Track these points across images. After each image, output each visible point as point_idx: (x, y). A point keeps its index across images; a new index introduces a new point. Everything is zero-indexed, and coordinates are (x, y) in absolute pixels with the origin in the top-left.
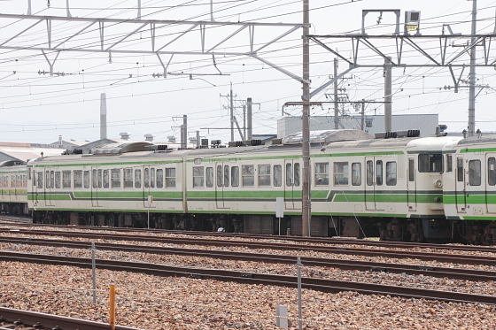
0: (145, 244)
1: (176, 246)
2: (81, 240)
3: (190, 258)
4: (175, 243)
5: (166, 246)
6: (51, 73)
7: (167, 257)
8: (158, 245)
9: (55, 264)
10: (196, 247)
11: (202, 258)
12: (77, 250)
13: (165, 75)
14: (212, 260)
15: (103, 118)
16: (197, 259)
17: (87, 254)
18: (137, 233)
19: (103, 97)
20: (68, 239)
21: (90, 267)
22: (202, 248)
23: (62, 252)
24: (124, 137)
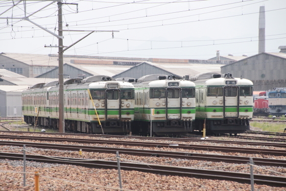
2: (239, 155)
9: (213, 178)
12: (234, 165)
15: (262, 31)
17: (244, 169)
19: (262, 11)
20: (226, 154)
21: (249, 182)
23: (221, 167)
24: (284, 50)
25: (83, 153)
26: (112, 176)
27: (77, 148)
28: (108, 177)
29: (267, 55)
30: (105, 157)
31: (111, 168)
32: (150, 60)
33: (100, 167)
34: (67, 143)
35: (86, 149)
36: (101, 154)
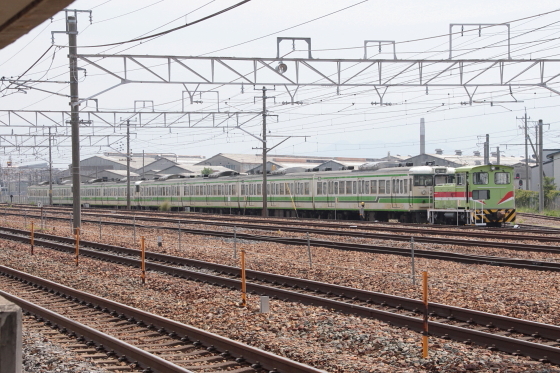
0: (454, 238)
1: (479, 240)
2: (405, 234)
3: (491, 249)
4: (478, 237)
5: (472, 239)
6: (381, 103)
7: (472, 248)
8: (465, 239)
9: (383, 253)
10: (495, 241)
11: (500, 250)
12: (401, 242)
13: (470, 103)
14: (508, 251)
15: (422, 137)
16: (496, 250)
17: (408, 246)
18: (448, 229)
19: (422, 122)
20: (394, 234)
21: (410, 256)
22: (501, 241)
23: (389, 243)
24: (439, 152)
25: (281, 233)
26: (304, 251)
27: (276, 229)
28: (301, 252)
29: (427, 156)
30: (299, 236)
31: (303, 245)
32: (336, 158)
33: (294, 244)
34: (269, 225)
35: (283, 229)
36: (296, 234)
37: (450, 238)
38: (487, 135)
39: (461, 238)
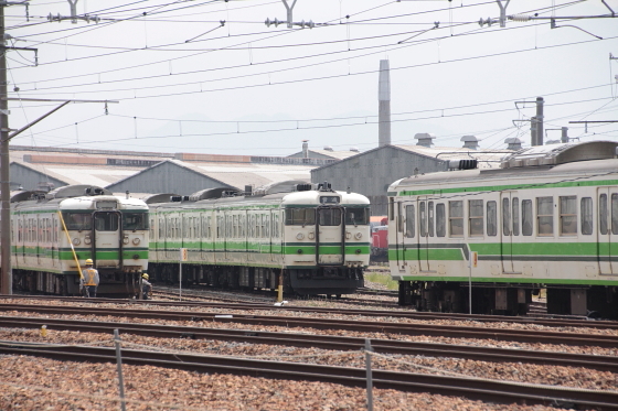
0: (464, 342)
1: (523, 347)
2: (346, 334)
3: (553, 370)
4: (520, 340)
5: (505, 346)
6: (289, 23)
7: (507, 367)
8: (490, 344)
9: (298, 378)
10: (562, 349)
11: (576, 370)
12: (336, 353)
13: (502, 21)
14: (595, 374)
15: (384, 106)
16: (565, 371)
17: (355, 360)
18: (448, 323)
19: (384, 68)
20: (321, 333)
21: (363, 384)
22: (575, 350)
23: (311, 356)
24: (425, 140)
25: (49, 332)
26: (105, 375)
27: (36, 324)
28: (97, 378)
29: (395, 149)
30: (92, 340)
31: (103, 361)
32: (178, 156)
33: (81, 359)
34: (16, 314)
35: (53, 325)
36: (84, 335)
37: (455, 342)
38: (540, 100)
39: (481, 343)
